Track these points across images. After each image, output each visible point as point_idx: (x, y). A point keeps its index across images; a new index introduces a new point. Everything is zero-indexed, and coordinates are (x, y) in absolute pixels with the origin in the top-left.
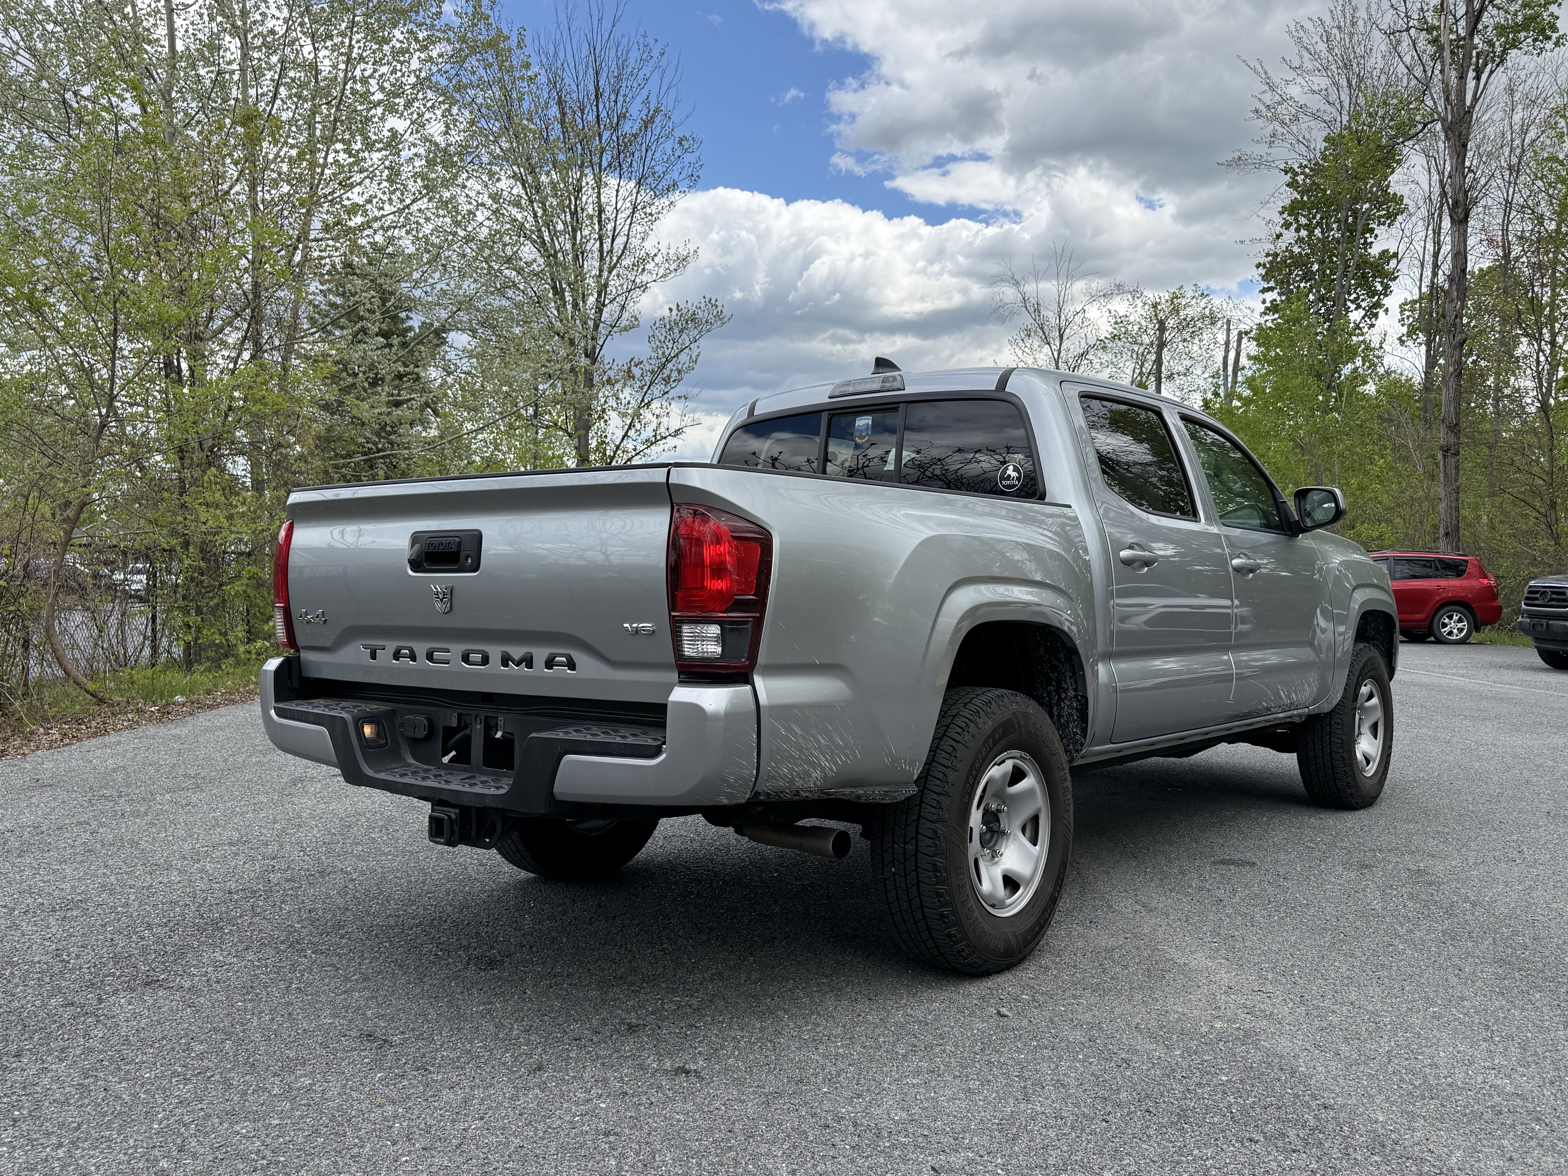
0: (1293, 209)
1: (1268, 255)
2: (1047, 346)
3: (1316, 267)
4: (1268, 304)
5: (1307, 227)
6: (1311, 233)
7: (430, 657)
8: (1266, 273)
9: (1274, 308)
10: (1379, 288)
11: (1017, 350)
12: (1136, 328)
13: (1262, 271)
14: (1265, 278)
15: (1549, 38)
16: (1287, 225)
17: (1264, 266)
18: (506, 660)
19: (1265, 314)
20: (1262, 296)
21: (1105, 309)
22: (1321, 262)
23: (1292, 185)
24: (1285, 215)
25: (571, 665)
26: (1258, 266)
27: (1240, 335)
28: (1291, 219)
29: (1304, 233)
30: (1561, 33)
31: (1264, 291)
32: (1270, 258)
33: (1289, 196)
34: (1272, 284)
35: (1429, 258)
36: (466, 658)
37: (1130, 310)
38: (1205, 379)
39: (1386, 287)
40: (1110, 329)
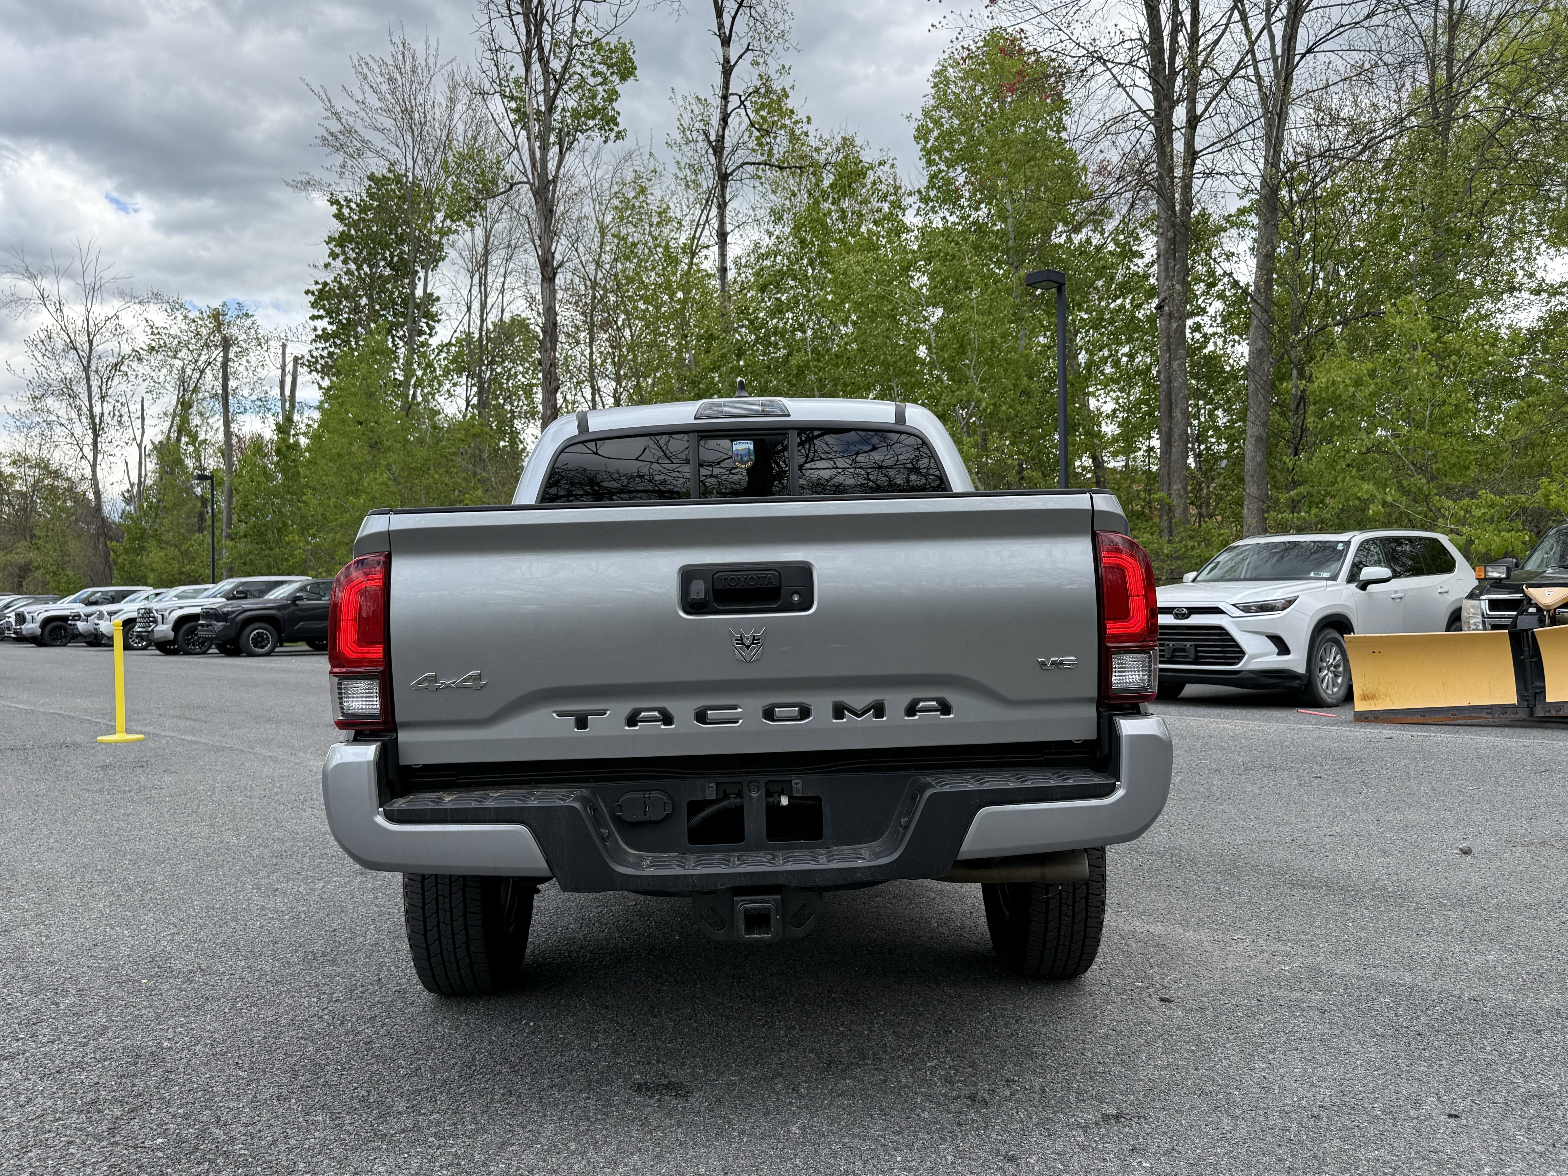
0: (342, 240)
1: (317, 283)
2: (72, 352)
3: (364, 301)
4: (320, 332)
5: (355, 261)
6: (359, 268)
7: (701, 716)
8: (316, 300)
9: (325, 336)
10: (425, 328)
11: (36, 353)
12: (176, 342)
13: (312, 298)
14: (314, 305)
15: (611, 130)
16: (334, 255)
17: (313, 293)
18: (839, 711)
19: (315, 341)
20: (312, 324)
21: (141, 318)
22: (370, 298)
23: (339, 216)
24: (332, 246)
25: (945, 708)
26: (307, 292)
27: (296, 359)
28: (338, 250)
29: (353, 267)
30: (621, 128)
31: (313, 318)
32: (320, 286)
33: (337, 227)
34: (322, 312)
35: (476, 306)
36: (769, 714)
37: (169, 321)
38: (253, 401)
39: (431, 328)
40: (148, 342)
